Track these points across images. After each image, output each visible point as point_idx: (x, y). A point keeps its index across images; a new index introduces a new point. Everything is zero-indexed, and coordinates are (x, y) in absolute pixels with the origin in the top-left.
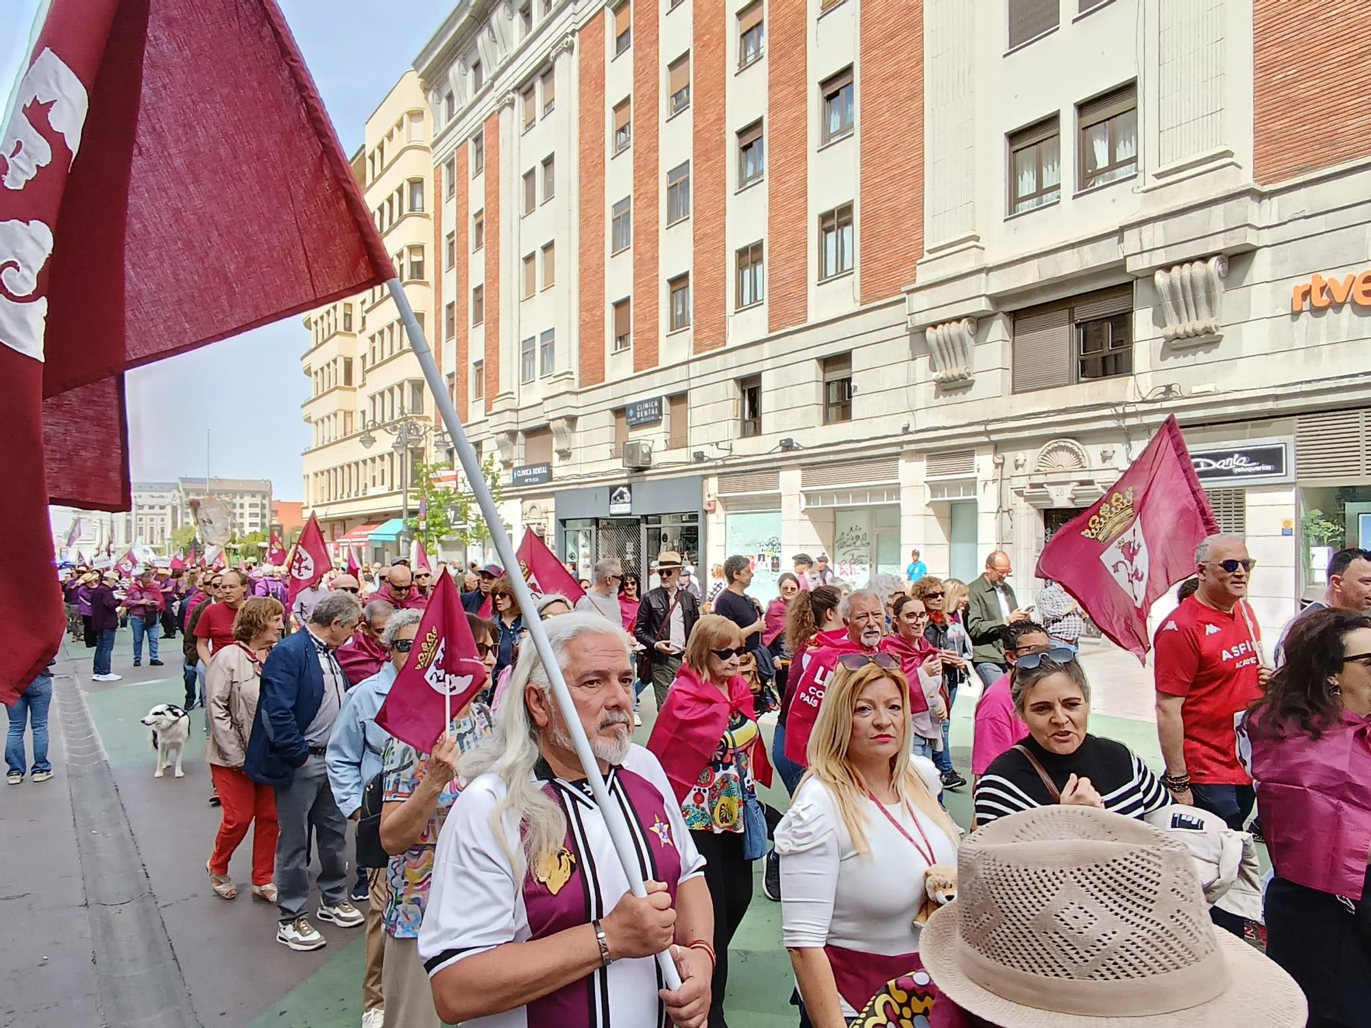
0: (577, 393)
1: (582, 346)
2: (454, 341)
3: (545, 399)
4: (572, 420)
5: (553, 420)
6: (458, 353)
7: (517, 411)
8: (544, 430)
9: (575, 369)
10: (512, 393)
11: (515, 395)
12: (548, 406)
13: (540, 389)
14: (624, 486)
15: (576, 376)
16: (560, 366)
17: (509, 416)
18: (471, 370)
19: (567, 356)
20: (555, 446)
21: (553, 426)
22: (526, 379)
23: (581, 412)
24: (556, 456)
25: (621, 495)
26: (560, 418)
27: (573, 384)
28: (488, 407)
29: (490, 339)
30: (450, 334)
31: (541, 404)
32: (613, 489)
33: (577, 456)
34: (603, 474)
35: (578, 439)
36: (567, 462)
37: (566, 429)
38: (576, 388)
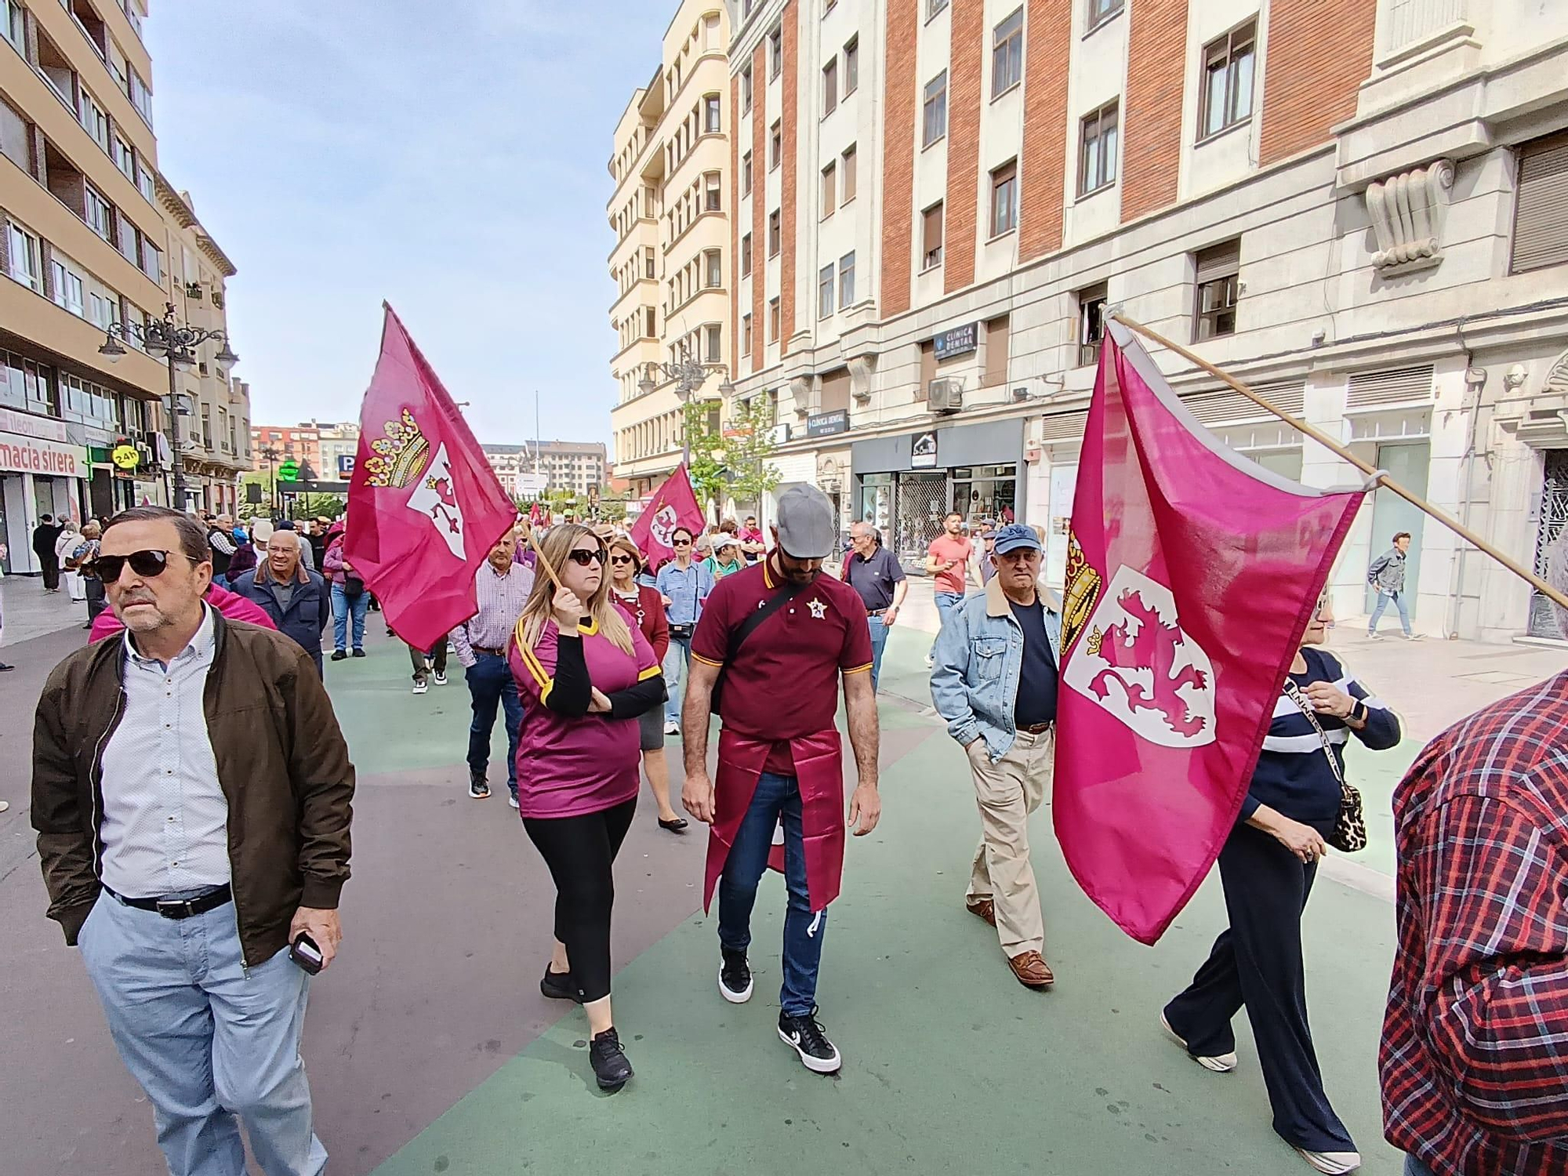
0: (878, 326)
1: (885, 269)
2: (750, 278)
3: (842, 335)
4: (872, 358)
5: (851, 359)
6: (754, 291)
7: (813, 351)
8: (841, 372)
9: (877, 297)
10: (809, 332)
11: (812, 334)
12: (846, 342)
13: (839, 323)
14: (929, 433)
15: (877, 305)
16: (860, 296)
17: (804, 358)
18: (768, 308)
19: (868, 283)
20: (854, 390)
21: (851, 366)
22: (824, 315)
23: (882, 348)
24: (854, 402)
25: (925, 444)
26: (859, 356)
27: (874, 316)
28: (784, 350)
29: (786, 272)
30: (747, 271)
31: (838, 342)
32: (916, 437)
33: (876, 400)
34: (905, 420)
35: (878, 380)
36: (865, 408)
37: (867, 370)
38: (877, 320)
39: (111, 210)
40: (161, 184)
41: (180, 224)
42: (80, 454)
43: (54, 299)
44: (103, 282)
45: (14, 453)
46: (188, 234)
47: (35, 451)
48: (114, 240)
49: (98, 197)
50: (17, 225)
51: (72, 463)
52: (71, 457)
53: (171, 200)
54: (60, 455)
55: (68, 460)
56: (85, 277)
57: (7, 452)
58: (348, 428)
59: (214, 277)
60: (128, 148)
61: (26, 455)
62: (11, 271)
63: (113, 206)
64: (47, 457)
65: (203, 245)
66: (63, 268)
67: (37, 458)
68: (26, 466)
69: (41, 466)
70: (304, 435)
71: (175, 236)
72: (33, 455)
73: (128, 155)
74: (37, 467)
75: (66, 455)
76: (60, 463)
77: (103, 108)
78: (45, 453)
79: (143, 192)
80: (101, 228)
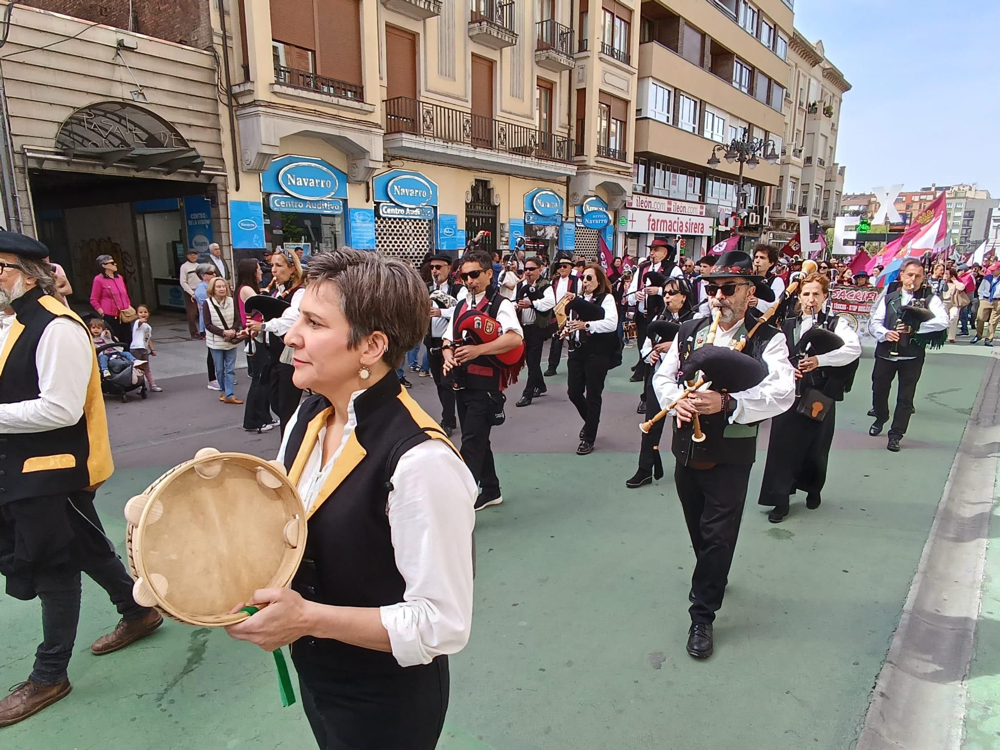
39: (753, 70)
40: (797, 42)
41: (811, 64)
42: (709, 222)
43: (703, 135)
44: (738, 118)
45: (669, 224)
46: (817, 71)
47: (681, 222)
48: (751, 91)
49: (744, 65)
50: (688, 96)
51: (703, 228)
52: (703, 224)
53: (804, 51)
54: (696, 224)
55: (701, 226)
56: (727, 117)
57: (665, 223)
58: (961, 188)
59: (834, 94)
60: (773, 27)
61: (676, 225)
62: (680, 123)
63: (754, 68)
64: (688, 225)
65: (827, 74)
66: (713, 115)
67: (682, 226)
68: (675, 230)
69: (684, 231)
70: (923, 197)
71: (805, 73)
72: (680, 225)
73: (772, 31)
74: (681, 231)
75: (699, 224)
76: (695, 228)
77: (756, 6)
78: (687, 223)
79: (779, 53)
80: (743, 84)
